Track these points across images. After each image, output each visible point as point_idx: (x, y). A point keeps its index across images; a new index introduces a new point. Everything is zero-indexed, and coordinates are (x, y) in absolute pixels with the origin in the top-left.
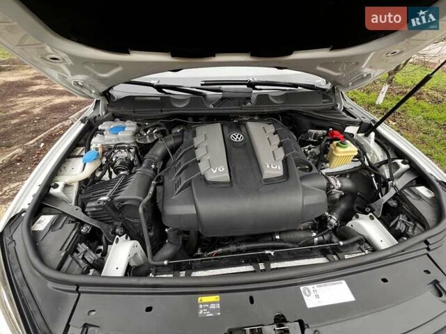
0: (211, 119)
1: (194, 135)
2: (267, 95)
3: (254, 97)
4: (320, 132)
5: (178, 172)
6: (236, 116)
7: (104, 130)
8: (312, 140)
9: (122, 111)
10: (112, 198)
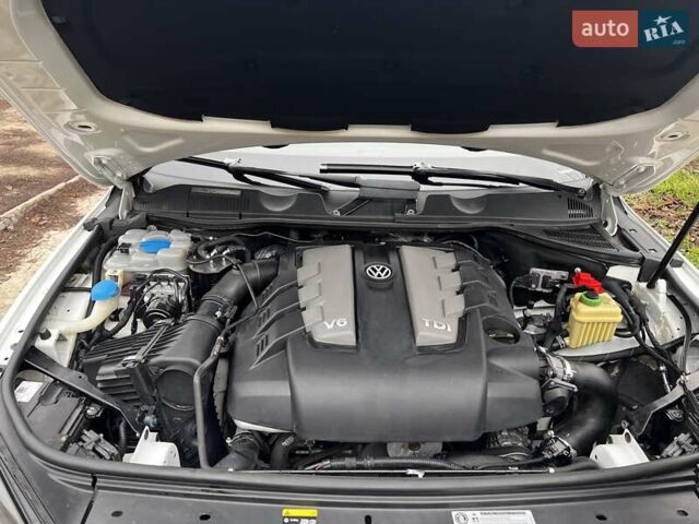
0: (334, 236)
1: (299, 263)
2: (448, 196)
3: (421, 199)
4: (555, 274)
5: (263, 326)
6: (384, 234)
7: (129, 245)
8: (539, 289)
9: (164, 211)
10: (147, 358)
